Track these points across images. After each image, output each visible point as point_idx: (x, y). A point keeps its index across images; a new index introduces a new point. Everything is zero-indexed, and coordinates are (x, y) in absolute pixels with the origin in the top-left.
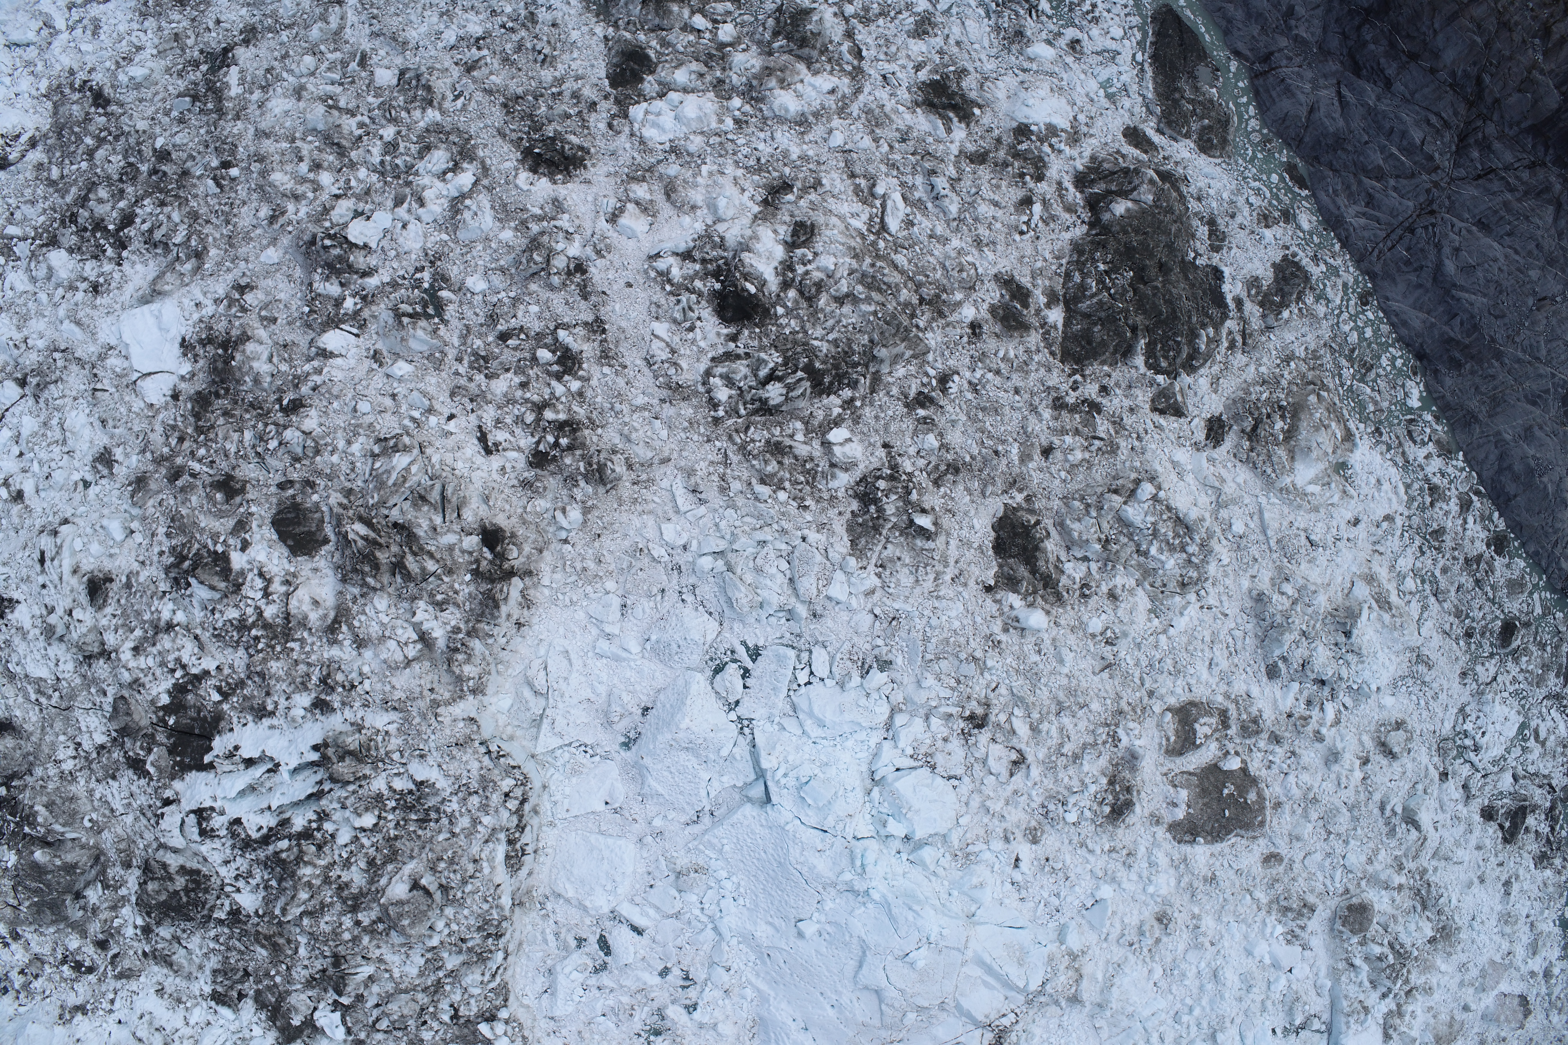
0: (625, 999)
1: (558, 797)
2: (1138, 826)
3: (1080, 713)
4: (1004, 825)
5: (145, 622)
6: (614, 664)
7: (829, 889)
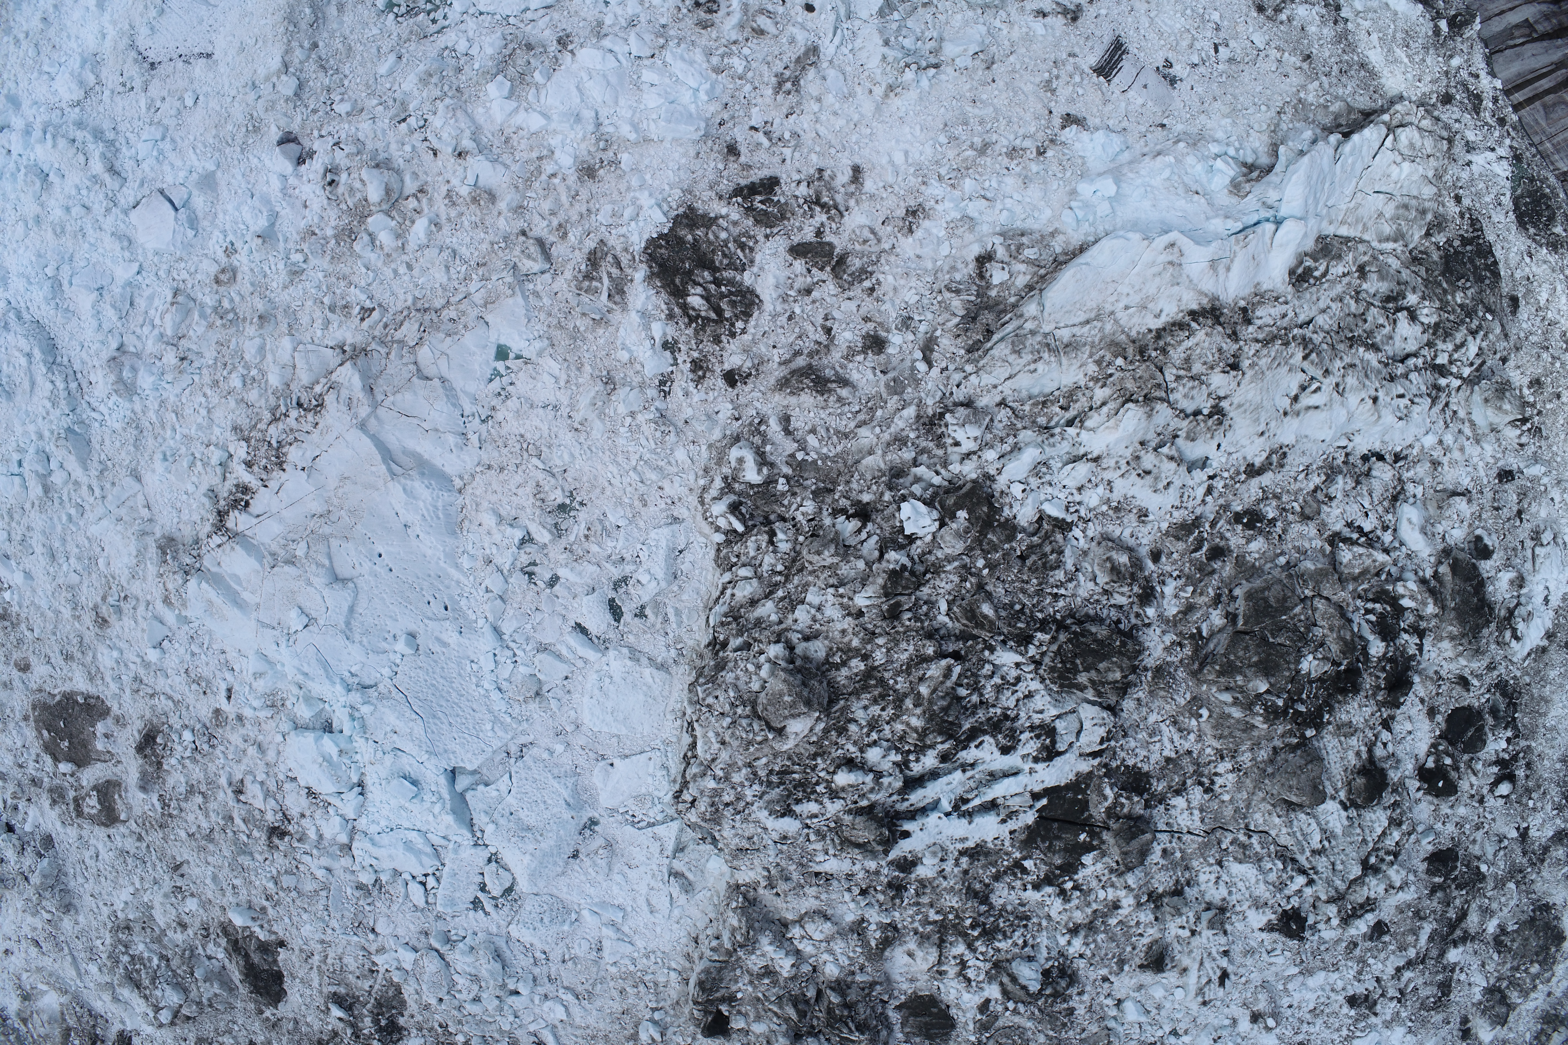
0: (594, 548)
1: (660, 773)
2: (135, 717)
3: (193, 829)
4: (242, 731)
5: (1104, 932)
6: (607, 899)
7: (385, 691)
